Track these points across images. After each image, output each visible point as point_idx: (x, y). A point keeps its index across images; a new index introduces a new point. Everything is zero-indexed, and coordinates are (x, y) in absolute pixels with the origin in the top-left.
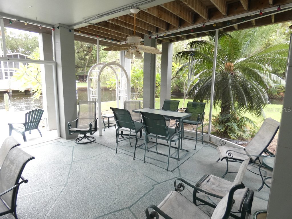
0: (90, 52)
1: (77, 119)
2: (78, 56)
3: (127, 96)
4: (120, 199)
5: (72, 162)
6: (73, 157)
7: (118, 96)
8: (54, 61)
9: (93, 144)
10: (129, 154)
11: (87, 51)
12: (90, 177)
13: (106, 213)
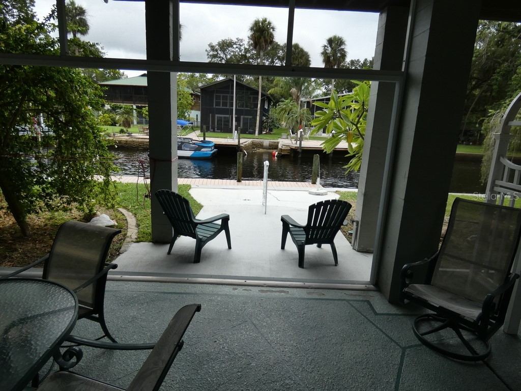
0: (485, 81)
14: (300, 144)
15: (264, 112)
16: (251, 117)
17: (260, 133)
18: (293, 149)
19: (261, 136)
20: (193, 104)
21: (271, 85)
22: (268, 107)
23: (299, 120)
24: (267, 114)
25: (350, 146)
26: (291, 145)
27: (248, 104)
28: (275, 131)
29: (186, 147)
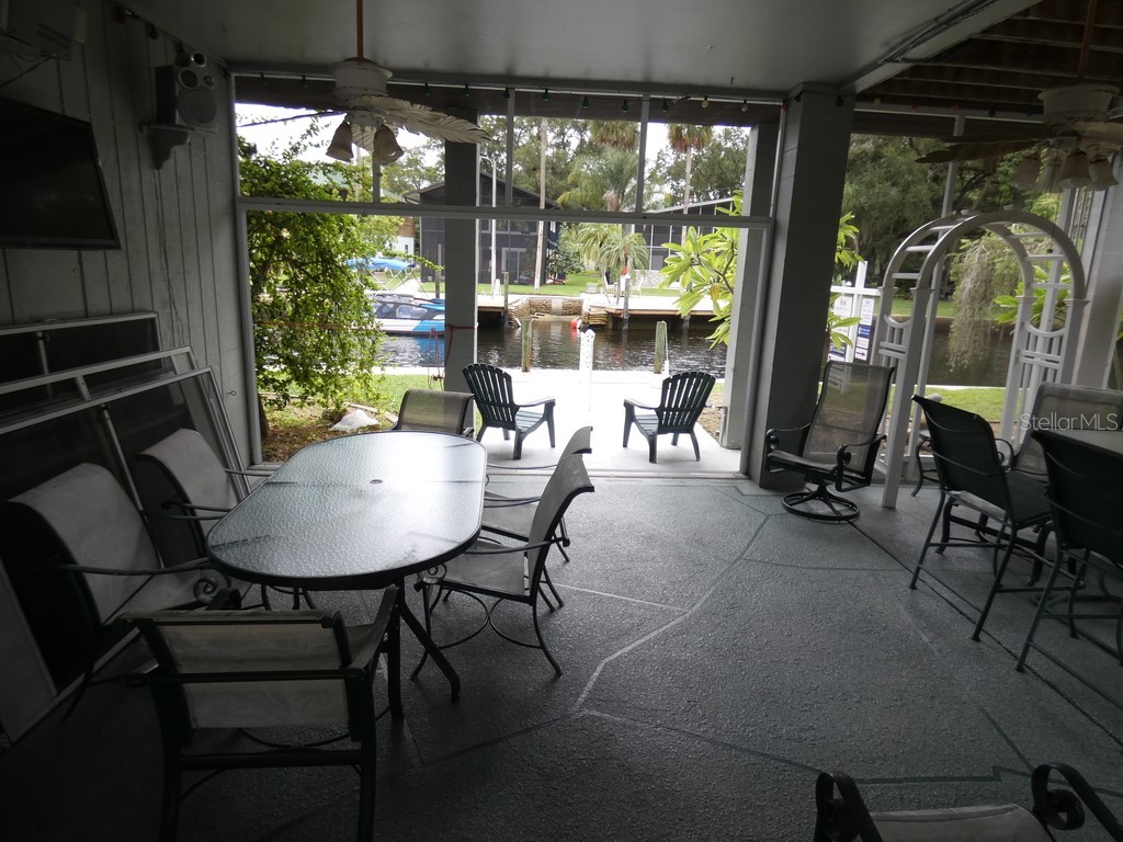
0: (989, 175)
1: (809, 427)
2: (930, 195)
3: (1060, 367)
4: (824, 738)
5: (739, 558)
6: (748, 546)
7: (1017, 359)
8: (771, 215)
9: (839, 528)
10: (965, 612)
11: (975, 169)
12: (766, 624)
13: (752, 748)
14: (626, 303)
15: (551, 238)
16: (524, 250)
17: (543, 282)
18: (612, 314)
19: (545, 289)
20: (401, 224)
21: (562, 183)
22: (558, 229)
23: (622, 258)
24: (556, 245)
25: (716, 305)
26: (606, 305)
27: (518, 225)
28: (570, 278)
29: (404, 313)
